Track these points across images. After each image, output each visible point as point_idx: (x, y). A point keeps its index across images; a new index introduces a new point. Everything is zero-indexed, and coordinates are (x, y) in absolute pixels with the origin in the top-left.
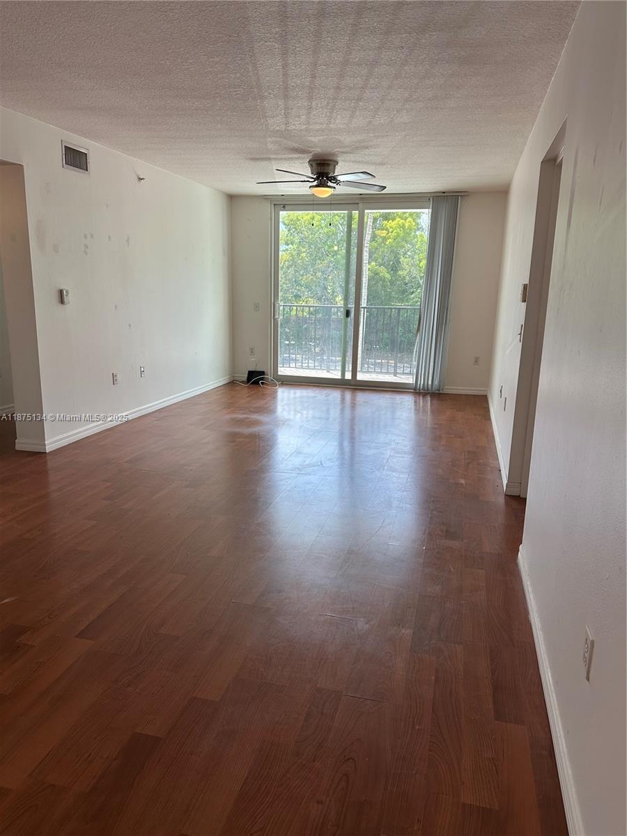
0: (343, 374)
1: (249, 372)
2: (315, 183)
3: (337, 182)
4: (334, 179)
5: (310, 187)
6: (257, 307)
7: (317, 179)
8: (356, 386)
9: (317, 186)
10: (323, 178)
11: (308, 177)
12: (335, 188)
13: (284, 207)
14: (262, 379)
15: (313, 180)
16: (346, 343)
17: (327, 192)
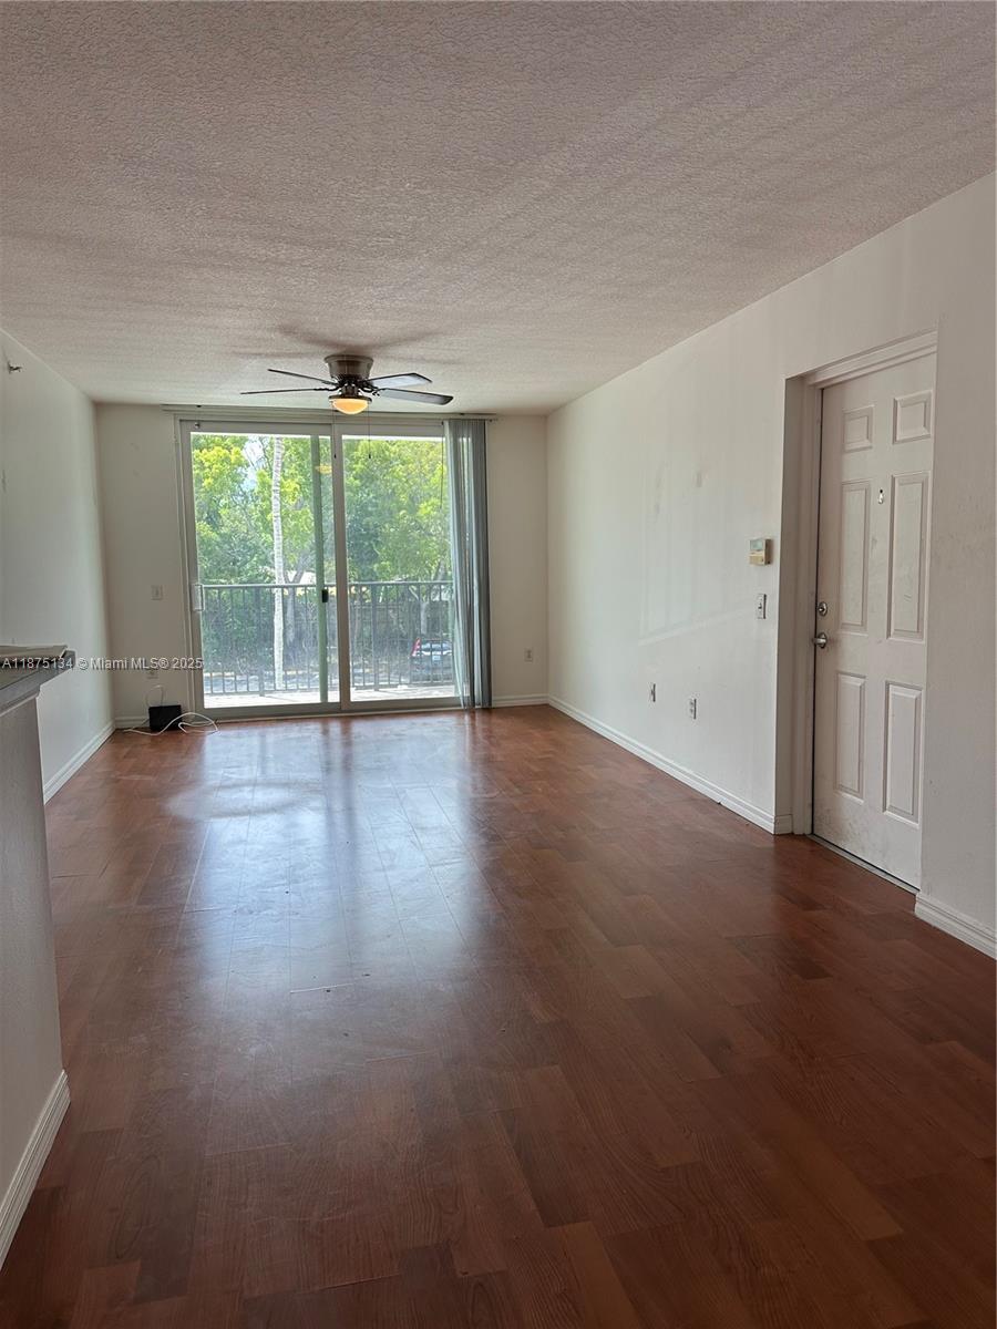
0: (324, 695)
1: (153, 711)
2: (338, 392)
3: (374, 390)
4: (367, 385)
5: (330, 397)
6: (157, 594)
7: (340, 385)
8: (348, 712)
9: (342, 396)
10: (350, 384)
11: (325, 382)
12: (370, 400)
13: (199, 425)
14: (180, 720)
15: (334, 387)
16: (325, 642)
17: (360, 405)
